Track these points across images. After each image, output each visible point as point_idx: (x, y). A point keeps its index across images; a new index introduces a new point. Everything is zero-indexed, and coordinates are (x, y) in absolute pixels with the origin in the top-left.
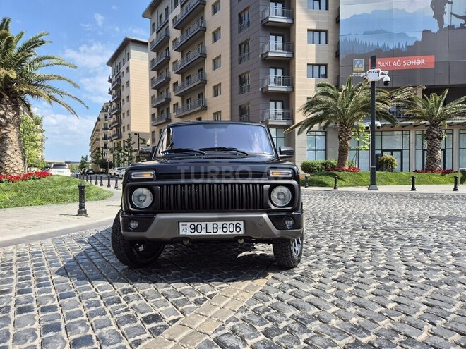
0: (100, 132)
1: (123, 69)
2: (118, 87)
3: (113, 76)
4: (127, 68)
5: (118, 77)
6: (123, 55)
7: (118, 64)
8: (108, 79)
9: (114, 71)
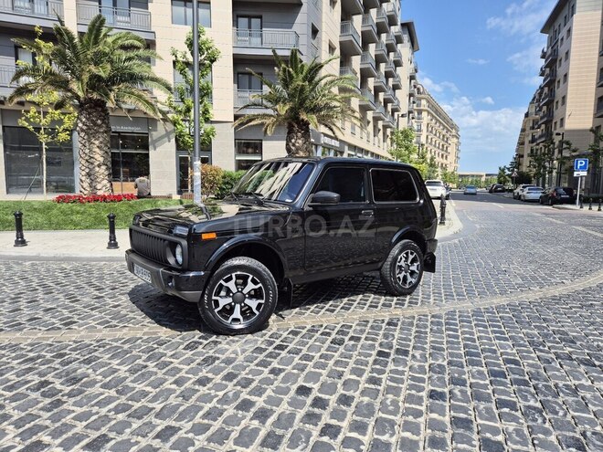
0: (527, 132)
1: (563, 33)
2: (554, 63)
3: (548, 48)
4: (569, 31)
5: (555, 47)
6: (565, 12)
7: (557, 27)
8: (540, 53)
9: (551, 39)
